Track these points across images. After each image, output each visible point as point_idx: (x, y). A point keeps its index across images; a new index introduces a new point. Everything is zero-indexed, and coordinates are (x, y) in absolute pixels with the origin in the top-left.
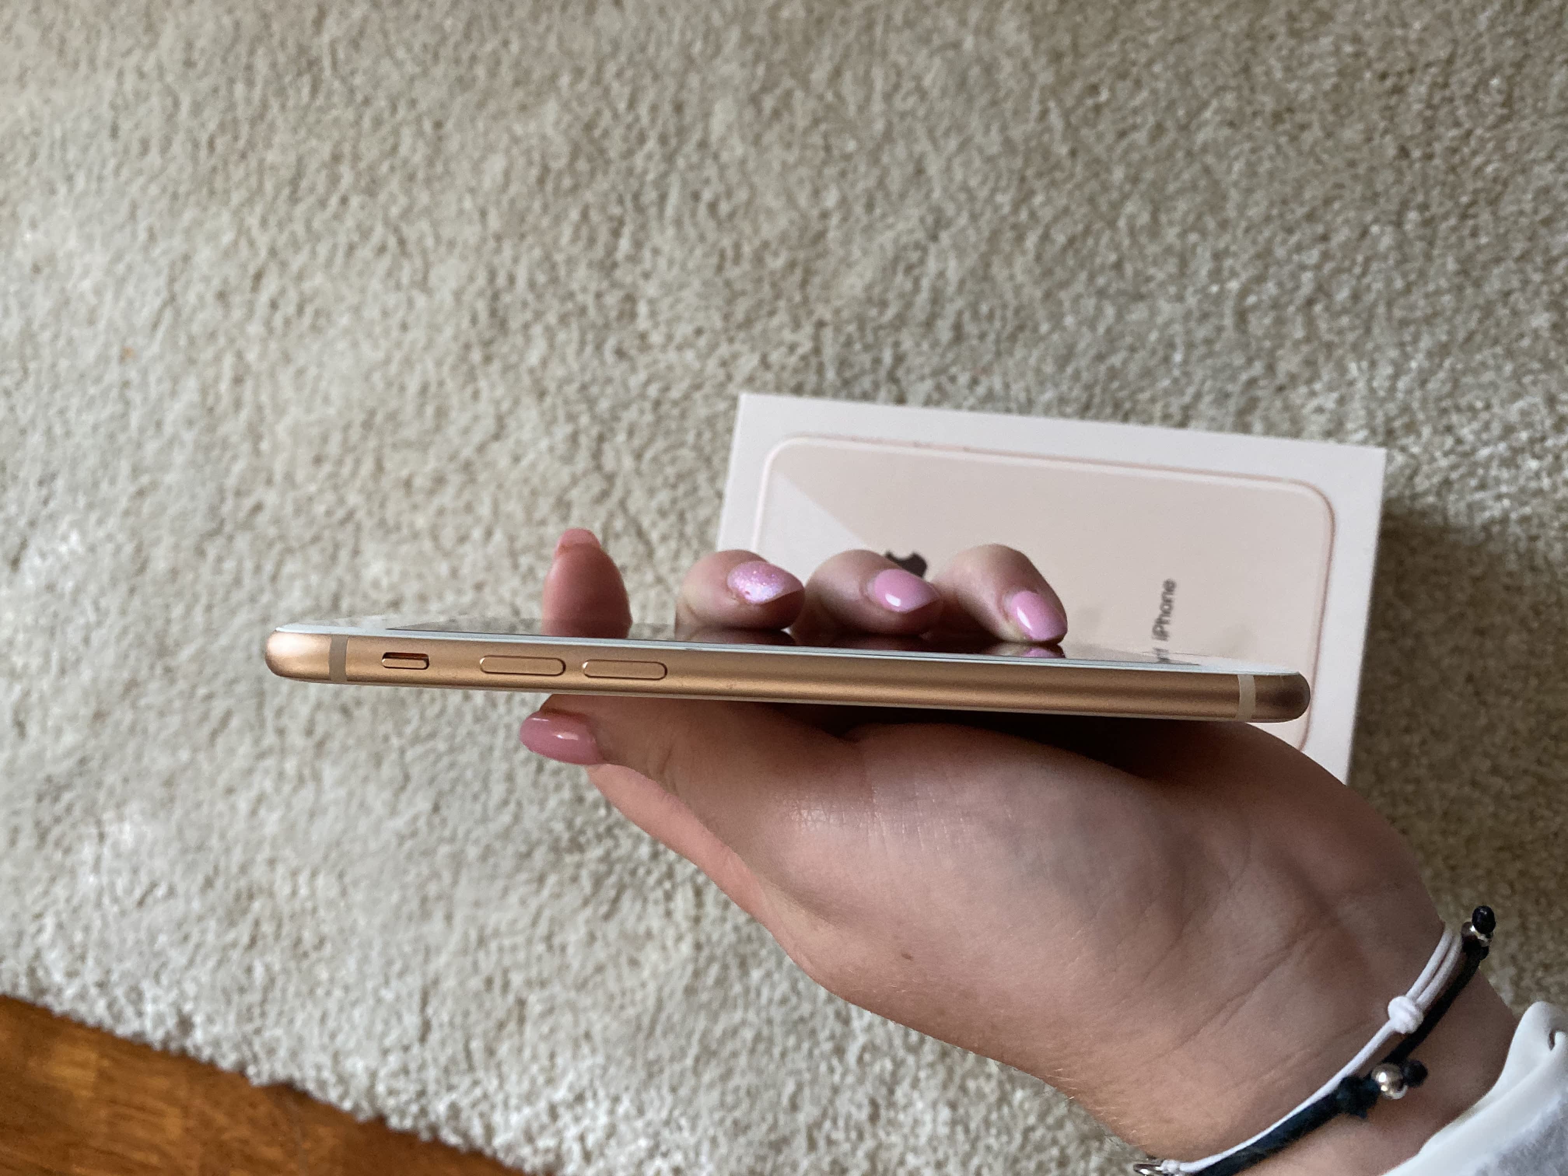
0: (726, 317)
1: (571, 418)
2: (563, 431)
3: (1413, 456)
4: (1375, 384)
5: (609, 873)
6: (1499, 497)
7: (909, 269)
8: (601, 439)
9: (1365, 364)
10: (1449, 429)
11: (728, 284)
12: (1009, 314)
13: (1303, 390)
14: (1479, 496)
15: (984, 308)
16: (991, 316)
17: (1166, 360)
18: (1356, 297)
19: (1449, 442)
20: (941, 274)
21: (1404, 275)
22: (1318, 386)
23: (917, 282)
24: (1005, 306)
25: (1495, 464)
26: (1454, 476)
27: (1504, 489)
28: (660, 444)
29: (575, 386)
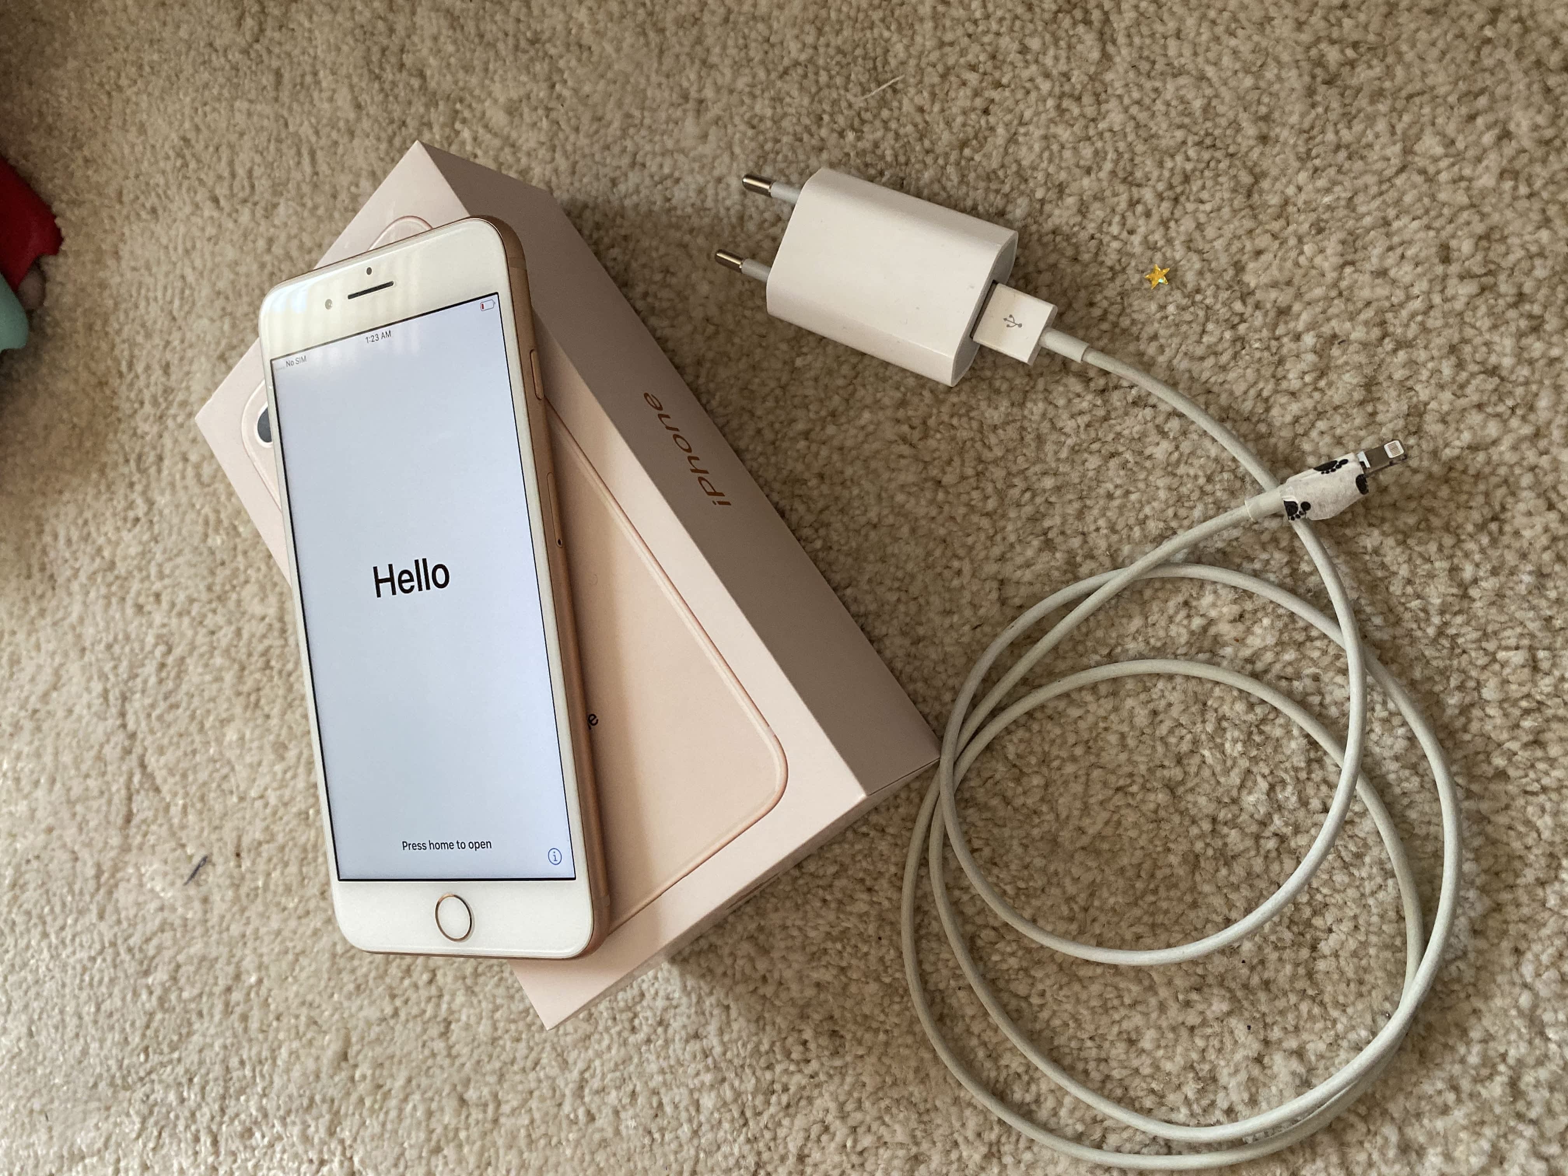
0: (210, 588)
1: (104, 677)
2: (97, 687)
5: (151, 1113)
8: (124, 698)
11: (212, 552)
29: (102, 646)
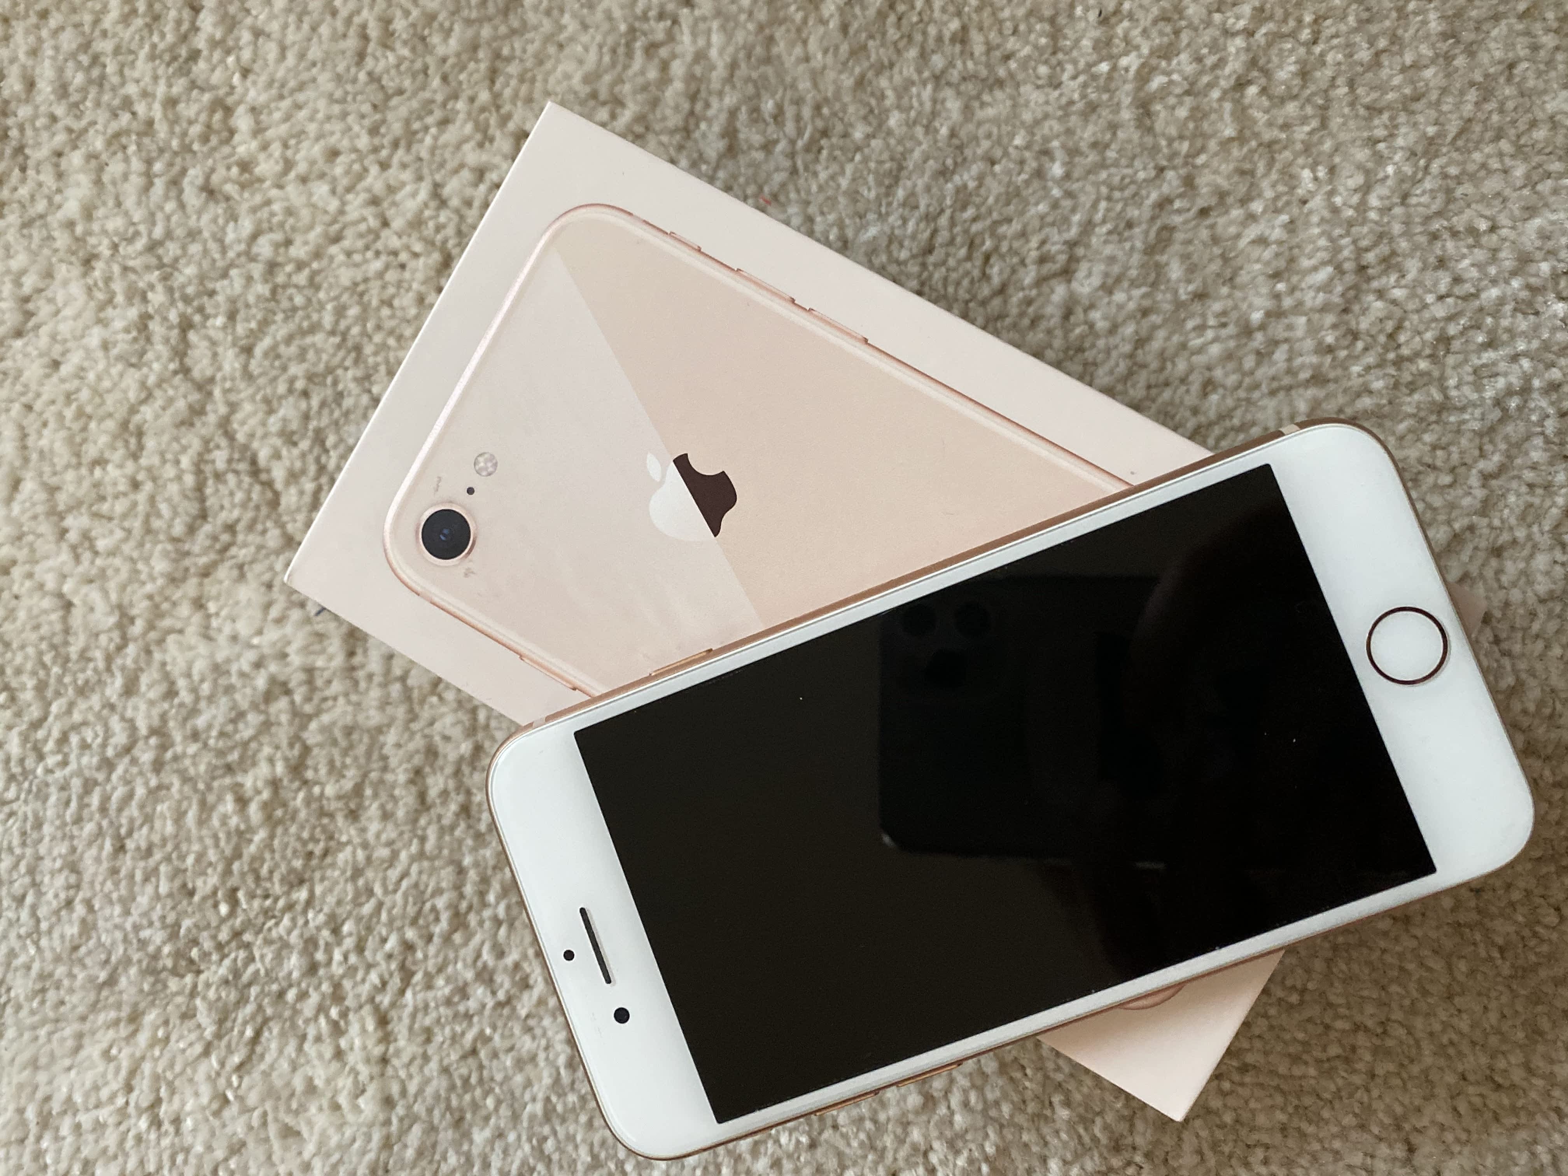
3: (1394, 302)
4: (1338, 200)
6: (1515, 358)
7: (651, 49)
9: (1322, 172)
10: (1442, 263)
12: (807, 112)
13: (1236, 213)
14: (1489, 356)
15: (768, 106)
16: (778, 116)
17: (1040, 174)
18: (1304, 74)
19: (1444, 281)
20: (700, 56)
21: (1372, 41)
22: (1257, 207)
23: (665, 67)
24: (798, 102)
25: (1508, 308)
26: (1452, 329)
27: (1521, 346)
28: (280, 330)
